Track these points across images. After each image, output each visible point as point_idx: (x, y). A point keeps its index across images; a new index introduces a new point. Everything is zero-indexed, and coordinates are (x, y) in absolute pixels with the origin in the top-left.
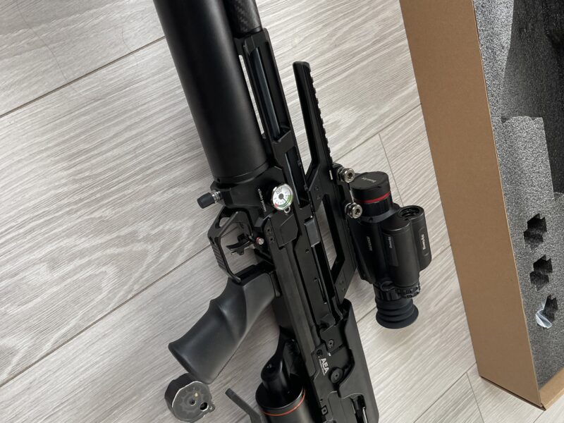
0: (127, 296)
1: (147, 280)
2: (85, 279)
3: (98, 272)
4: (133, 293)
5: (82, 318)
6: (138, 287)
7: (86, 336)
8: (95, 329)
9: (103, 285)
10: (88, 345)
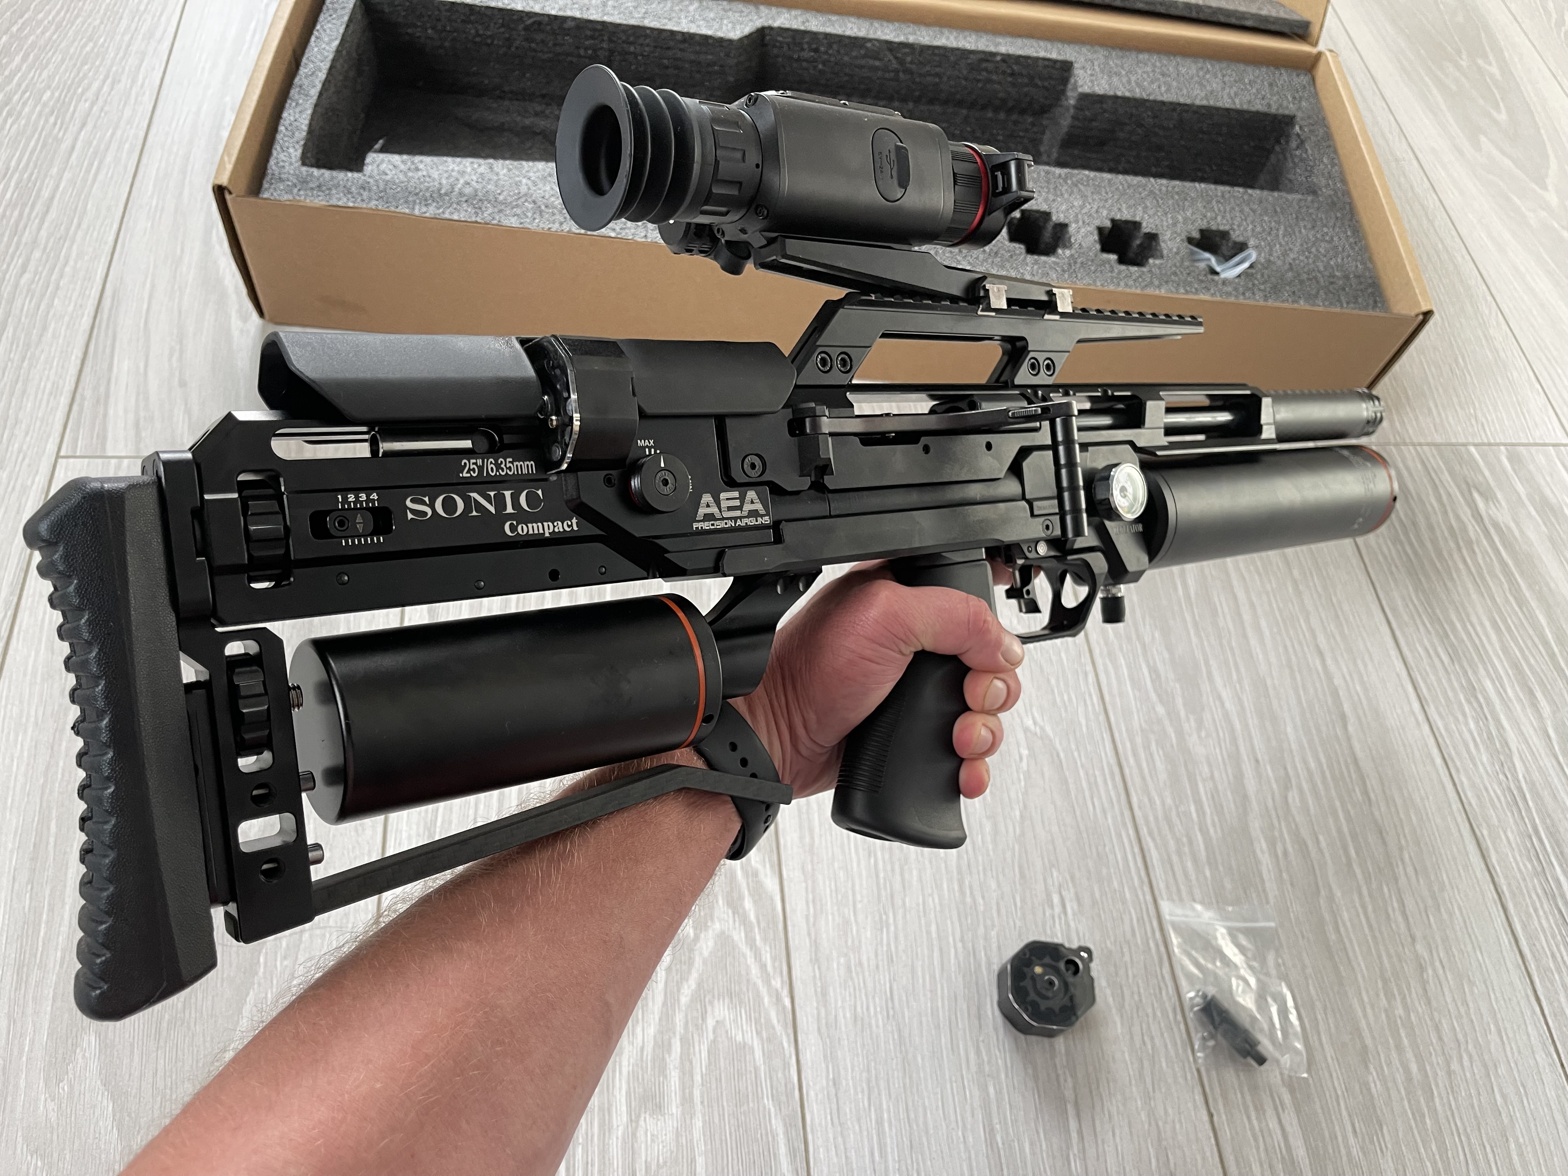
0: (784, 1007)
1: (774, 959)
2: (710, 1063)
3: (711, 1036)
4: (785, 993)
5: (778, 1104)
6: (779, 980)
7: (816, 1113)
8: (812, 1093)
9: (739, 1038)
10: (836, 1121)
